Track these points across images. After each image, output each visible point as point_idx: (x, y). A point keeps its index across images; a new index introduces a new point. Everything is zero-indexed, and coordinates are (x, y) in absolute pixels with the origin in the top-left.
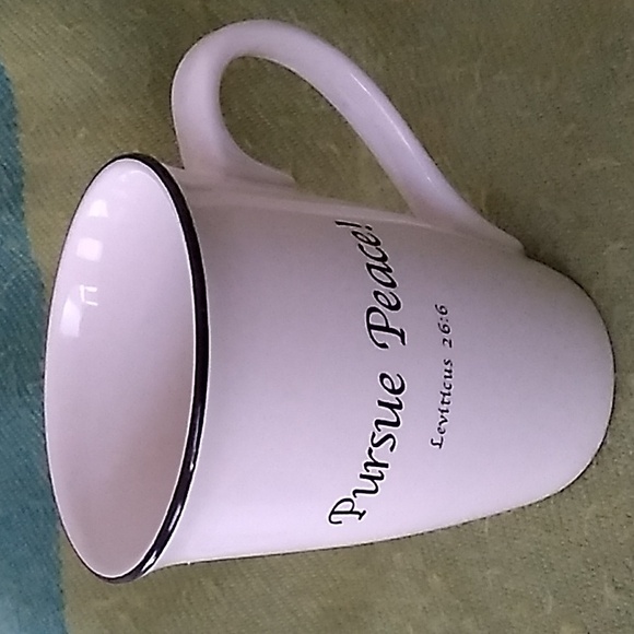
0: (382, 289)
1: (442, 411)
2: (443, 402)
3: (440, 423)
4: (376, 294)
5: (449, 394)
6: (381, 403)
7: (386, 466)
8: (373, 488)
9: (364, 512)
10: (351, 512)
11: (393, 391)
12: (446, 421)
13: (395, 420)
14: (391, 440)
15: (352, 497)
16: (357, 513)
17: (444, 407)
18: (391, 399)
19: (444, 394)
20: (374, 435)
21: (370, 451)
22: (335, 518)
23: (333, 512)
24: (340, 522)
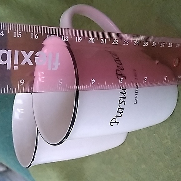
0: (119, 65)
1: (136, 95)
2: (136, 92)
3: (136, 98)
4: (118, 66)
5: (137, 90)
6: (121, 93)
7: (123, 109)
8: (120, 115)
9: (119, 122)
10: (115, 122)
11: (123, 90)
12: (137, 97)
13: (124, 97)
14: (124, 102)
15: (115, 118)
16: (117, 122)
17: (136, 94)
18: (123, 91)
19: (136, 90)
20: (120, 101)
21: (119, 105)
22: (112, 124)
23: (111, 122)
24: (113, 125)
